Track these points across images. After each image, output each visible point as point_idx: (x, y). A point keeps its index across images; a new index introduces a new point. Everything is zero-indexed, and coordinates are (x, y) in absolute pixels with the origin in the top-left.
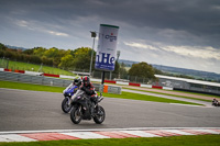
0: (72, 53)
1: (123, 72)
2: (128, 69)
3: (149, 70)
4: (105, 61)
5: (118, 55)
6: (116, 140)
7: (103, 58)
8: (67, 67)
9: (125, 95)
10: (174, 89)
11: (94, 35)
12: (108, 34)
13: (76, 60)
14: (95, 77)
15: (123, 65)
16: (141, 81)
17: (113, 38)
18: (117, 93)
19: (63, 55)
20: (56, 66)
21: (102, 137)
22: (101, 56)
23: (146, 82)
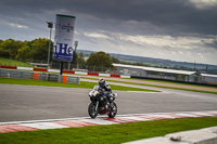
0: (29, 44)
1: (82, 62)
2: (86, 59)
3: (107, 59)
4: (63, 51)
5: (76, 45)
6: (75, 129)
7: (61, 48)
8: (24, 58)
9: (84, 85)
10: (132, 77)
11: (50, 25)
12: (65, 24)
13: (33, 51)
14: (53, 67)
15: (82, 55)
16: (100, 70)
17: (70, 28)
18: (76, 83)
19: (20, 47)
20: (13, 58)
21: (61, 127)
22: (58, 47)
23: (104, 71)
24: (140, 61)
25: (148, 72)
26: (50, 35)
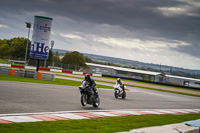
0: (8, 42)
1: (57, 60)
2: (61, 57)
3: (81, 58)
4: (40, 50)
5: (53, 44)
7: (38, 47)
8: (3, 55)
9: (59, 82)
10: (103, 76)
11: (29, 26)
12: (43, 25)
13: (12, 49)
14: (30, 64)
15: (57, 54)
16: (74, 69)
17: (47, 29)
18: (51, 80)
22: (36, 45)
23: (78, 70)
24: (111, 62)
25: (118, 71)
26: (28, 35)
